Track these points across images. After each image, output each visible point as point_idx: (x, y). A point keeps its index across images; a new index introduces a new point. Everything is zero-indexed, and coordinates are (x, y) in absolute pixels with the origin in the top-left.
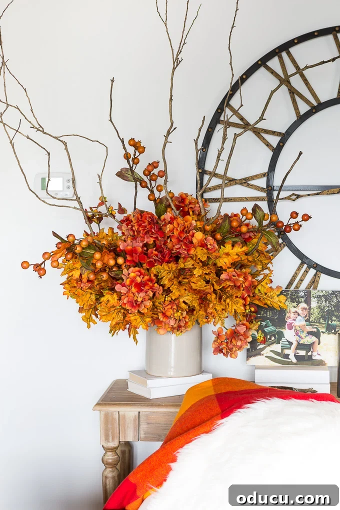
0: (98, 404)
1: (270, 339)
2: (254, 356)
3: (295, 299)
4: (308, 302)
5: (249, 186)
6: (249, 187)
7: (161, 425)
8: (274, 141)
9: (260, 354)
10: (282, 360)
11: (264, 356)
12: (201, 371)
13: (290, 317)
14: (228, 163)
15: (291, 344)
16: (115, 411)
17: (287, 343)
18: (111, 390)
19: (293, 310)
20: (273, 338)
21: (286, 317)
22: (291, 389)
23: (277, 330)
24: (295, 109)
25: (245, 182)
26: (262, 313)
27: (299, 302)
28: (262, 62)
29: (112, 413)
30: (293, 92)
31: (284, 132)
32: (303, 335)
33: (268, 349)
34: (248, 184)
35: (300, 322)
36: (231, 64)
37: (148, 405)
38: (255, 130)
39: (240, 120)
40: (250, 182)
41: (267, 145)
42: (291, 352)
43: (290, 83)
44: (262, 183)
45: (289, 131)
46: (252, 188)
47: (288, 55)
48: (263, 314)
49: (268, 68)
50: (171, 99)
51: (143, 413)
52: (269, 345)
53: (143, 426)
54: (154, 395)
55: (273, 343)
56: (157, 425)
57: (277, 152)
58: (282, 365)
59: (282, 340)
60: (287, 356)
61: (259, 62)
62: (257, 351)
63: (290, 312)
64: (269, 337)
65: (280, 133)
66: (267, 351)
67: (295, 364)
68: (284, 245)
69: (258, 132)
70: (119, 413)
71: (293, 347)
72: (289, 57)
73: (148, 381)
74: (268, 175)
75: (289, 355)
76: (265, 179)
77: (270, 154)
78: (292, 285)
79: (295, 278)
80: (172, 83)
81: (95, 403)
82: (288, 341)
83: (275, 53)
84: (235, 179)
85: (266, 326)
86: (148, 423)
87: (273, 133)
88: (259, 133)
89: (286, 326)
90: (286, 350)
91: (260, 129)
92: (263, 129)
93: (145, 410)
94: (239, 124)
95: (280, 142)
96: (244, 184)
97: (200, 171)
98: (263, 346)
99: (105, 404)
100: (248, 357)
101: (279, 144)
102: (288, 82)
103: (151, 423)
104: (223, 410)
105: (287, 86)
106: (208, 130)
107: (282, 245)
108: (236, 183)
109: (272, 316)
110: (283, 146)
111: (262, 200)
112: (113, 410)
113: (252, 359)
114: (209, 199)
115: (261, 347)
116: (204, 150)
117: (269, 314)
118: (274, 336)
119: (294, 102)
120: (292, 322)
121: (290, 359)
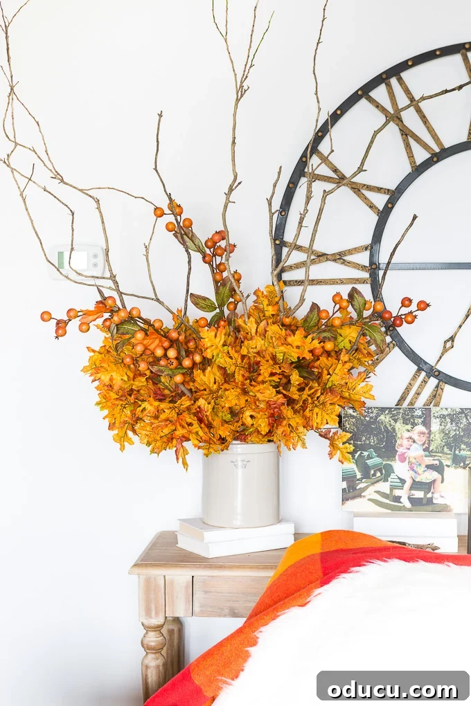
0: (135, 565)
1: (374, 475)
2: (353, 498)
3: (409, 419)
4: (426, 423)
5: (345, 263)
6: (345, 265)
7: (222, 595)
8: (380, 200)
9: (360, 496)
10: (392, 503)
11: (366, 499)
12: (279, 519)
13: (402, 445)
14: (315, 231)
15: (403, 481)
16: (160, 575)
18: (154, 545)
19: (407, 435)
20: (378, 474)
21: (397, 444)
23: (384, 463)
24: (408, 156)
25: (339, 257)
26: (364, 438)
27: (414, 424)
28: (364, 92)
29: (155, 578)
30: (406, 133)
32: (421, 469)
33: (372, 489)
34: (344, 260)
35: (416, 452)
36: (316, 94)
37: (206, 567)
38: (353, 186)
39: (333, 171)
40: (346, 258)
41: (371, 207)
42: (403, 494)
43: (402, 121)
44: (363, 258)
45: (400, 187)
46: (349, 266)
47: (398, 81)
48: (365, 441)
49: (371, 100)
50: (234, 142)
51: (199, 578)
52: (373, 484)
53: (199, 596)
54: (213, 552)
55: (378, 481)
56: (217, 594)
57: (384, 216)
58: (390, 511)
59: (391, 477)
60: (397, 499)
61: (360, 93)
62: (356, 492)
63: (402, 438)
64: (372, 472)
65: (388, 190)
66: (370, 493)
68: (394, 344)
69: (357, 189)
70: (165, 578)
71: (407, 486)
72: (401, 85)
73: (205, 533)
74: (372, 248)
75: (401, 497)
76: (368, 252)
77: (374, 218)
78: (404, 400)
79: (408, 391)
80: (235, 120)
81: (132, 564)
82: (399, 478)
83: (382, 79)
84: (326, 254)
85: (369, 457)
86: (205, 592)
87: (379, 190)
88: (359, 191)
89: (397, 457)
90: (396, 491)
91: (360, 184)
92: (365, 185)
93: (200, 573)
94: (331, 178)
95: (388, 202)
96: (338, 261)
97: (277, 242)
98: (365, 484)
99: (146, 565)
100: (345, 500)
101: (386, 205)
102: (399, 119)
103: (210, 592)
104: (325, 574)
105: (397, 125)
106: (288, 185)
107: (391, 345)
108: (327, 260)
109: (377, 444)
110: (392, 208)
111: (363, 283)
112: (157, 573)
113: (349, 503)
114: (290, 281)
115: (362, 486)
116: (283, 214)
117: (374, 440)
118: (380, 470)
119: (408, 146)
120: (404, 451)
121: (401, 503)
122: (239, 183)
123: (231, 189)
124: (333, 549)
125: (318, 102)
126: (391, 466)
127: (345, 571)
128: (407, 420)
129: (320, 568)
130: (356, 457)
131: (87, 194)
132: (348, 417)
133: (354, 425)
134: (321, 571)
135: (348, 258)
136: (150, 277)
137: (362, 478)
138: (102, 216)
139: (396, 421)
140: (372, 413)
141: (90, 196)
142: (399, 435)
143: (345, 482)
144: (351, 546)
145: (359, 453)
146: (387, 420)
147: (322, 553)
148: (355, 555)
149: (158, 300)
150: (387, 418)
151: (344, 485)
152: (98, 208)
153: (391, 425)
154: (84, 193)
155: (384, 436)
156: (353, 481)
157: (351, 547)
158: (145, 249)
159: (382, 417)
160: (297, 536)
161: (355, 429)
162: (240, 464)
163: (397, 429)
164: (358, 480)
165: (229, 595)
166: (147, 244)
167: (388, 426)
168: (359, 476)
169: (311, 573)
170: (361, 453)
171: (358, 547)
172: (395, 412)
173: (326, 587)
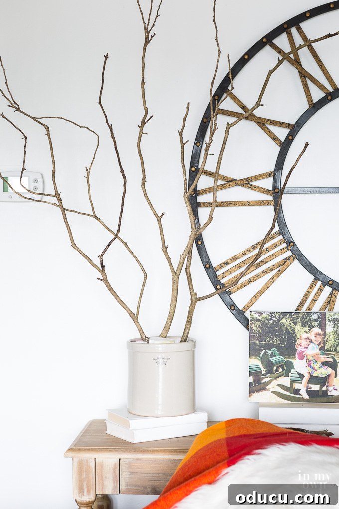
0: (70, 449)
1: (277, 371)
2: (259, 390)
3: (306, 323)
4: (322, 326)
5: (251, 187)
6: (252, 189)
7: (145, 475)
8: (282, 133)
9: (264, 389)
10: (292, 396)
11: (269, 392)
12: (194, 409)
13: (301, 344)
14: (220, 158)
15: (302, 376)
16: (91, 458)
17: (297, 376)
18: (86, 432)
19: (305, 336)
20: (280, 370)
21: (296, 344)
22: (303, 430)
23: (285, 360)
24: (306, 96)
25: (246, 183)
26: (268, 339)
28: (268, 40)
29: (87, 460)
30: (304, 75)
31: (293, 123)
32: (317, 366)
33: (275, 383)
34: (251, 185)
35: (313, 350)
36: (216, 39)
37: (130, 451)
38: (259, 121)
39: (242, 108)
40: (252, 183)
41: (274, 139)
42: (302, 387)
43: (301, 65)
44: (267, 183)
45: (299, 122)
46: (255, 190)
47: (298, 31)
48: (268, 341)
49: (274, 47)
50: (143, 82)
51: (125, 460)
52: (276, 378)
53: (125, 476)
54: (138, 437)
55: (280, 376)
56: (141, 474)
57: (285, 146)
58: (290, 402)
59: (291, 372)
60: (297, 391)
61: (264, 40)
62: (261, 386)
63: (300, 339)
64: (275, 368)
65: (289, 124)
66: (273, 386)
67: (307, 401)
68: (294, 258)
69: (262, 123)
70: (95, 460)
71: (305, 380)
72: (299, 34)
73: (130, 421)
74: (275, 174)
75: (300, 390)
76: (271, 178)
77: (277, 149)
78: (303, 306)
79: (306, 298)
80: (143, 63)
81: (67, 450)
82: (298, 373)
83: (283, 29)
84: (235, 180)
85: (273, 355)
86: (131, 473)
87: (281, 124)
88: (264, 125)
89: (296, 355)
90: (296, 384)
91: (265, 119)
92: (269, 120)
93: (126, 456)
94: (239, 113)
95: (289, 135)
96: (245, 185)
97: (193, 169)
98: (269, 379)
99: (79, 450)
100: (251, 392)
101: (287, 137)
102: (298, 63)
103: (134, 472)
104: (230, 455)
105: (297, 68)
106: (203, 120)
107: (292, 258)
108: (236, 184)
109: (279, 344)
110: (292, 140)
111: (267, 205)
112: (89, 456)
113: (255, 395)
114: (204, 203)
115: (266, 380)
116: (198, 145)
117: (276, 341)
118: (282, 367)
119: (306, 87)
120: (303, 350)
121: (300, 395)
122: (151, 117)
123: (143, 123)
124: (237, 434)
125: (218, 46)
126: (291, 363)
127: (249, 453)
128: (305, 323)
129: (226, 451)
130: (261, 355)
131: (39, 122)
132: (254, 320)
133: (259, 327)
134: (227, 453)
135: (254, 183)
136: (90, 196)
137: (266, 374)
138: (50, 142)
139: (295, 324)
140: (275, 317)
141: (41, 124)
142: (298, 336)
143: (252, 377)
144: (252, 431)
145: (264, 351)
146: (288, 323)
147: (227, 438)
148: (256, 440)
149: (95, 216)
150: (288, 321)
151: (251, 379)
152: (48, 135)
153: (291, 328)
154: (36, 121)
155: (285, 337)
156: (258, 376)
157: (252, 433)
158: (86, 172)
159: (284, 321)
160: (210, 423)
161: (261, 331)
162: (161, 361)
163: (296, 331)
164: (263, 375)
165: (151, 475)
166: (88, 168)
167: (288, 328)
168: (263, 371)
169: (218, 455)
170: (266, 352)
171: (258, 432)
172: (295, 316)
173: (233, 467)
